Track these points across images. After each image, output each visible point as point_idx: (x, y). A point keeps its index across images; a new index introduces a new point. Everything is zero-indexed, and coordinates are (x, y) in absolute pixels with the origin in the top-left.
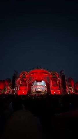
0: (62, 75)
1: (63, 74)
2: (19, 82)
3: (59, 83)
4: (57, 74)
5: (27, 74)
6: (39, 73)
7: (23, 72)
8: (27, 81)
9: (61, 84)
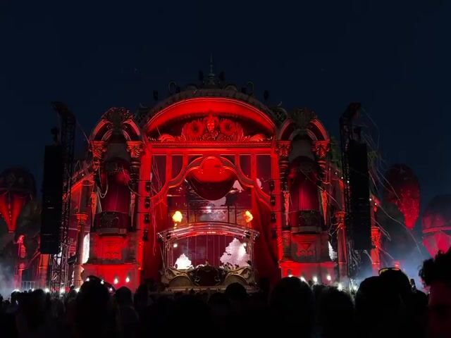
0: (352, 142)
1: (358, 131)
2: (87, 200)
3: (333, 208)
4: (320, 137)
5: (134, 137)
6: (211, 125)
7: (108, 118)
8: (136, 190)
9: (341, 215)
